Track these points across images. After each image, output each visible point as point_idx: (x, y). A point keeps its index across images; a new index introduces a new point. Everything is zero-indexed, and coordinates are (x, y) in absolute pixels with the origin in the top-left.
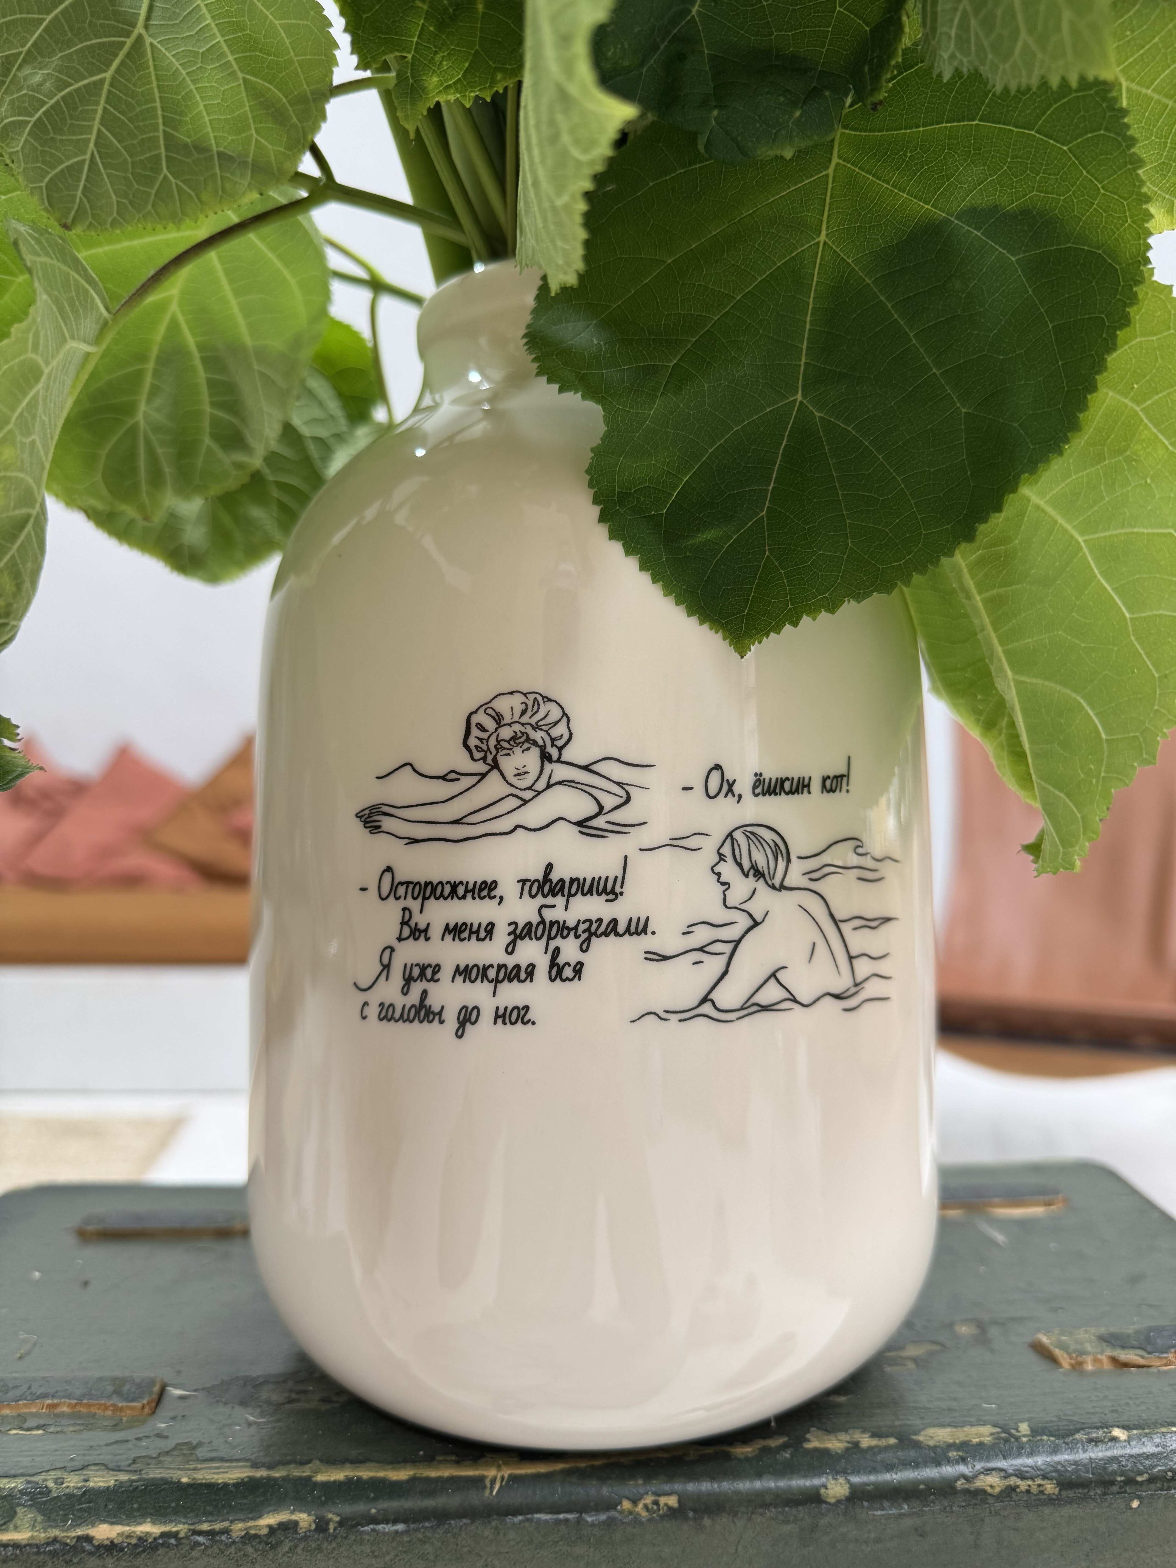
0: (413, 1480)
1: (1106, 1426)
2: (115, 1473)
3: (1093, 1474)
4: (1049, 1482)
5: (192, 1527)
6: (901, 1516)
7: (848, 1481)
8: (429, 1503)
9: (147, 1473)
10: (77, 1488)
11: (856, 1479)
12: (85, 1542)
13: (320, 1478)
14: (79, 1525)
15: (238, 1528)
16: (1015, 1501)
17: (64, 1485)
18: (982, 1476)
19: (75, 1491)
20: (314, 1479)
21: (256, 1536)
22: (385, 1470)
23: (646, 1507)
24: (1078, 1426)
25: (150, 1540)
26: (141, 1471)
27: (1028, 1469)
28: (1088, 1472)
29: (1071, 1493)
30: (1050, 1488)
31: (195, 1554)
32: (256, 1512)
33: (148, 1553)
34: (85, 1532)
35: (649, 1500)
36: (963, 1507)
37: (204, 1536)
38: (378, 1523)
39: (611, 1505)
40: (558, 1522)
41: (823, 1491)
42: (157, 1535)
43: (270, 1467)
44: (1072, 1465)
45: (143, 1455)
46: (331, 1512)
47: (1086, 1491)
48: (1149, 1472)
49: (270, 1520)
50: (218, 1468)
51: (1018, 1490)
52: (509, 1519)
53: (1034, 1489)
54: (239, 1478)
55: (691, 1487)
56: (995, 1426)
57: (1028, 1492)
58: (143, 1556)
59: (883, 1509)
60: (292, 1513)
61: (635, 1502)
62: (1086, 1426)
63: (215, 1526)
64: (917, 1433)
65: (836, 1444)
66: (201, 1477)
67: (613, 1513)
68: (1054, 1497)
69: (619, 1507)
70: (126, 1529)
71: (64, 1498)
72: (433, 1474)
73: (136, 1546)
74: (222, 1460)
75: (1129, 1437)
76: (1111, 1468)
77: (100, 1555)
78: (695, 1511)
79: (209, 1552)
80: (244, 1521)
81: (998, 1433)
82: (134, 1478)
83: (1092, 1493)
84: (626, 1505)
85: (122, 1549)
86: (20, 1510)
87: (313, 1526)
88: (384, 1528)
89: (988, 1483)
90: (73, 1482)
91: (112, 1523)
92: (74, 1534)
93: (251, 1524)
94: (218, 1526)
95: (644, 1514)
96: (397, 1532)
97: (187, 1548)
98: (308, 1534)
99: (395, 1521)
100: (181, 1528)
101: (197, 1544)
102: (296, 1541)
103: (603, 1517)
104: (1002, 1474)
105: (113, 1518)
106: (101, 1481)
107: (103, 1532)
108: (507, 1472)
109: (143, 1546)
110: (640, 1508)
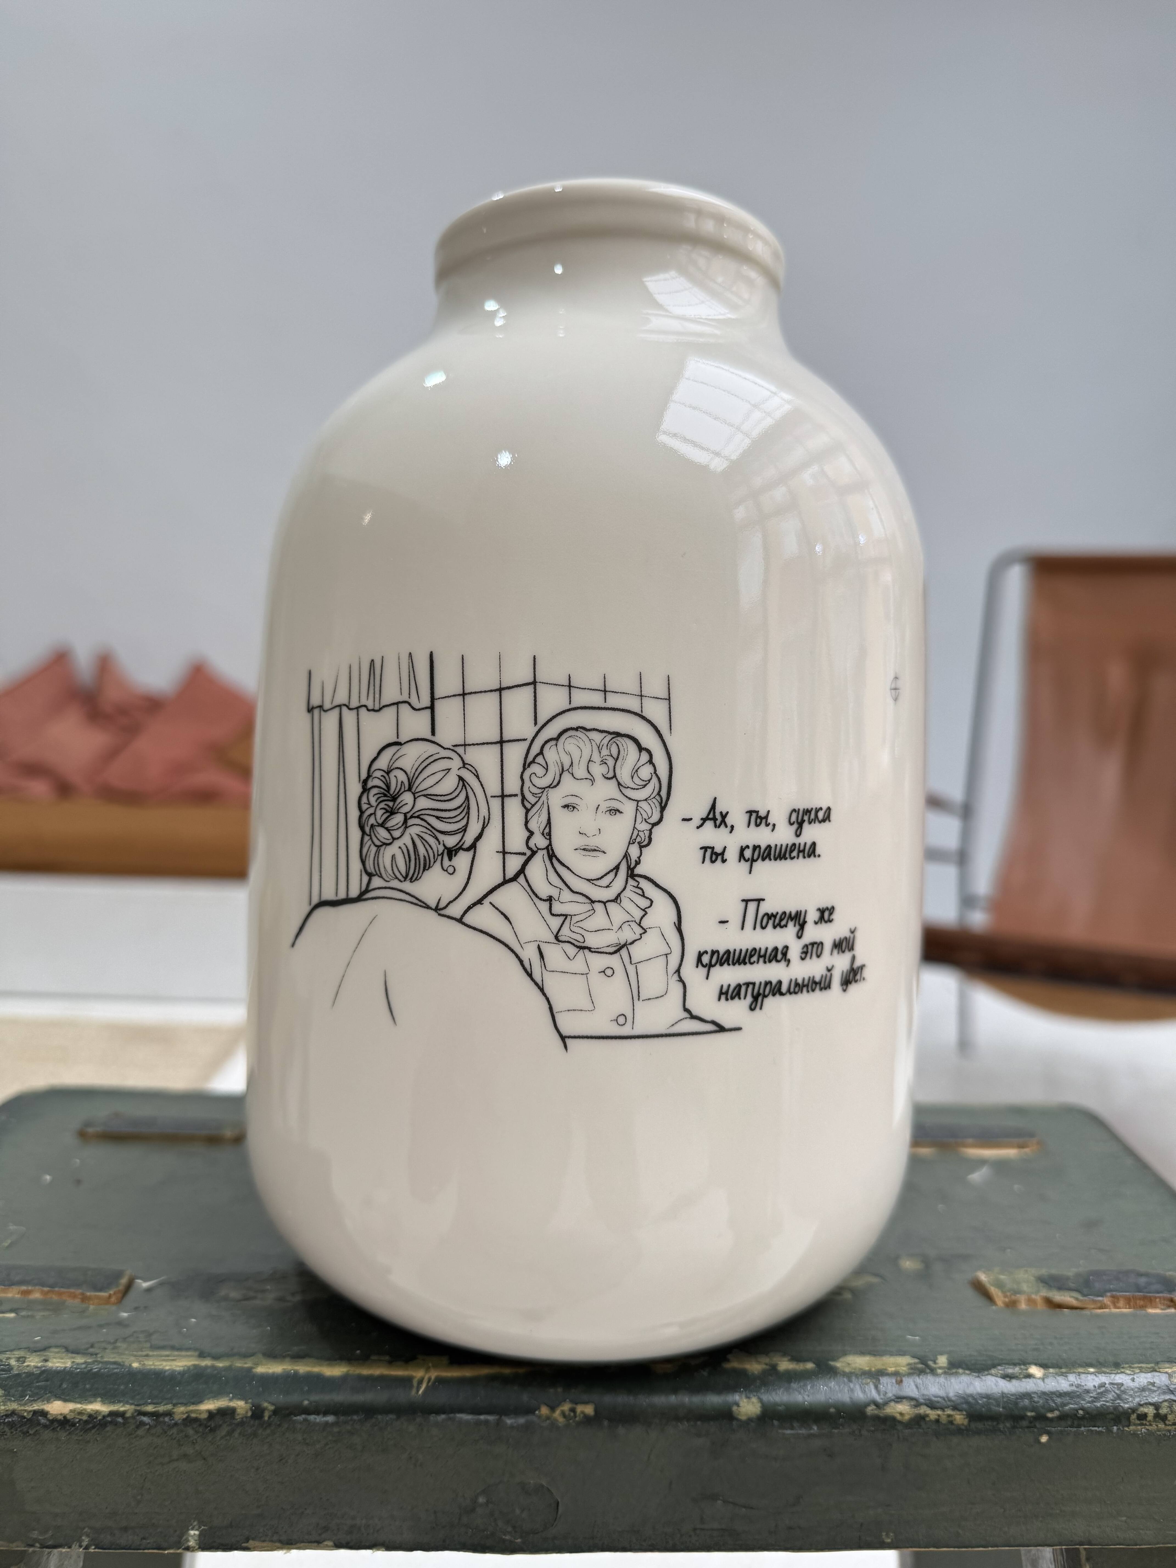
0: (346, 1377)
1: (1025, 1363)
2: (74, 1355)
3: (1003, 1408)
4: (958, 1413)
5: (138, 1408)
6: (810, 1436)
7: (761, 1400)
8: (359, 1398)
9: (102, 1357)
10: (36, 1367)
11: (768, 1398)
12: (41, 1416)
13: (260, 1370)
14: (35, 1401)
15: (180, 1411)
16: (923, 1429)
17: (26, 1364)
18: (892, 1404)
19: (35, 1370)
20: (254, 1370)
21: (196, 1420)
22: (321, 1365)
23: (563, 1413)
24: (996, 1362)
25: (100, 1418)
26: (96, 1354)
27: (939, 1399)
28: (998, 1405)
29: (980, 1425)
30: (959, 1418)
31: (140, 1432)
32: (198, 1397)
33: (98, 1429)
34: (42, 1407)
35: (566, 1407)
36: (872, 1431)
37: (149, 1417)
38: (309, 1414)
39: (530, 1410)
40: (478, 1423)
41: (735, 1408)
42: (106, 1413)
43: (216, 1357)
44: (984, 1398)
45: (102, 1340)
46: (266, 1401)
47: (995, 1423)
48: (1060, 1409)
49: (210, 1405)
50: (168, 1356)
51: (927, 1419)
52: (432, 1417)
53: (944, 1420)
54: (185, 1366)
55: (609, 1399)
56: (913, 1357)
57: (937, 1421)
58: (93, 1431)
59: (792, 1428)
60: (231, 1400)
61: (553, 1409)
62: (1004, 1362)
63: (159, 1408)
64: (834, 1360)
65: (754, 1365)
66: (151, 1363)
67: (531, 1417)
68: (963, 1427)
69: (537, 1412)
70: (79, 1406)
71: (24, 1375)
72: (366, 1372)
73: (86, 1422)
74: (173, 1348)
75: (1044, 1375)
76: (1022, 1403)
77: (53, 1429)
78: (610, 1419)
79: (153, 1431)
80: (185, 1404)
81: (915, 1363)
82: (90, 1361)
83: (1001, 1426)
84: (544, 1410)
85: (73, 1425)
87: (250, 1414)
88: (315, 1419)
89: (898, 1410)
90: (33, 1362)
91: (65, 1400)
92: (30, 1408)
93: (192, 1408)
94: (161, 1408)
95: (561, 1420)
96: (327, 1423)
97: (133, 1427)
98: (245, 1419)
99: (325, 1413)
100: (128, 1408)
101: (142, 1424)
102: (233, 1425)
103: (521, 1420)
104: (913, 1403)
105: (65, 1398)
106: (59, 1362)
107: (57, 1408)
108: (434, 1374)
109: (93, 1422)
110: (557, 1414)
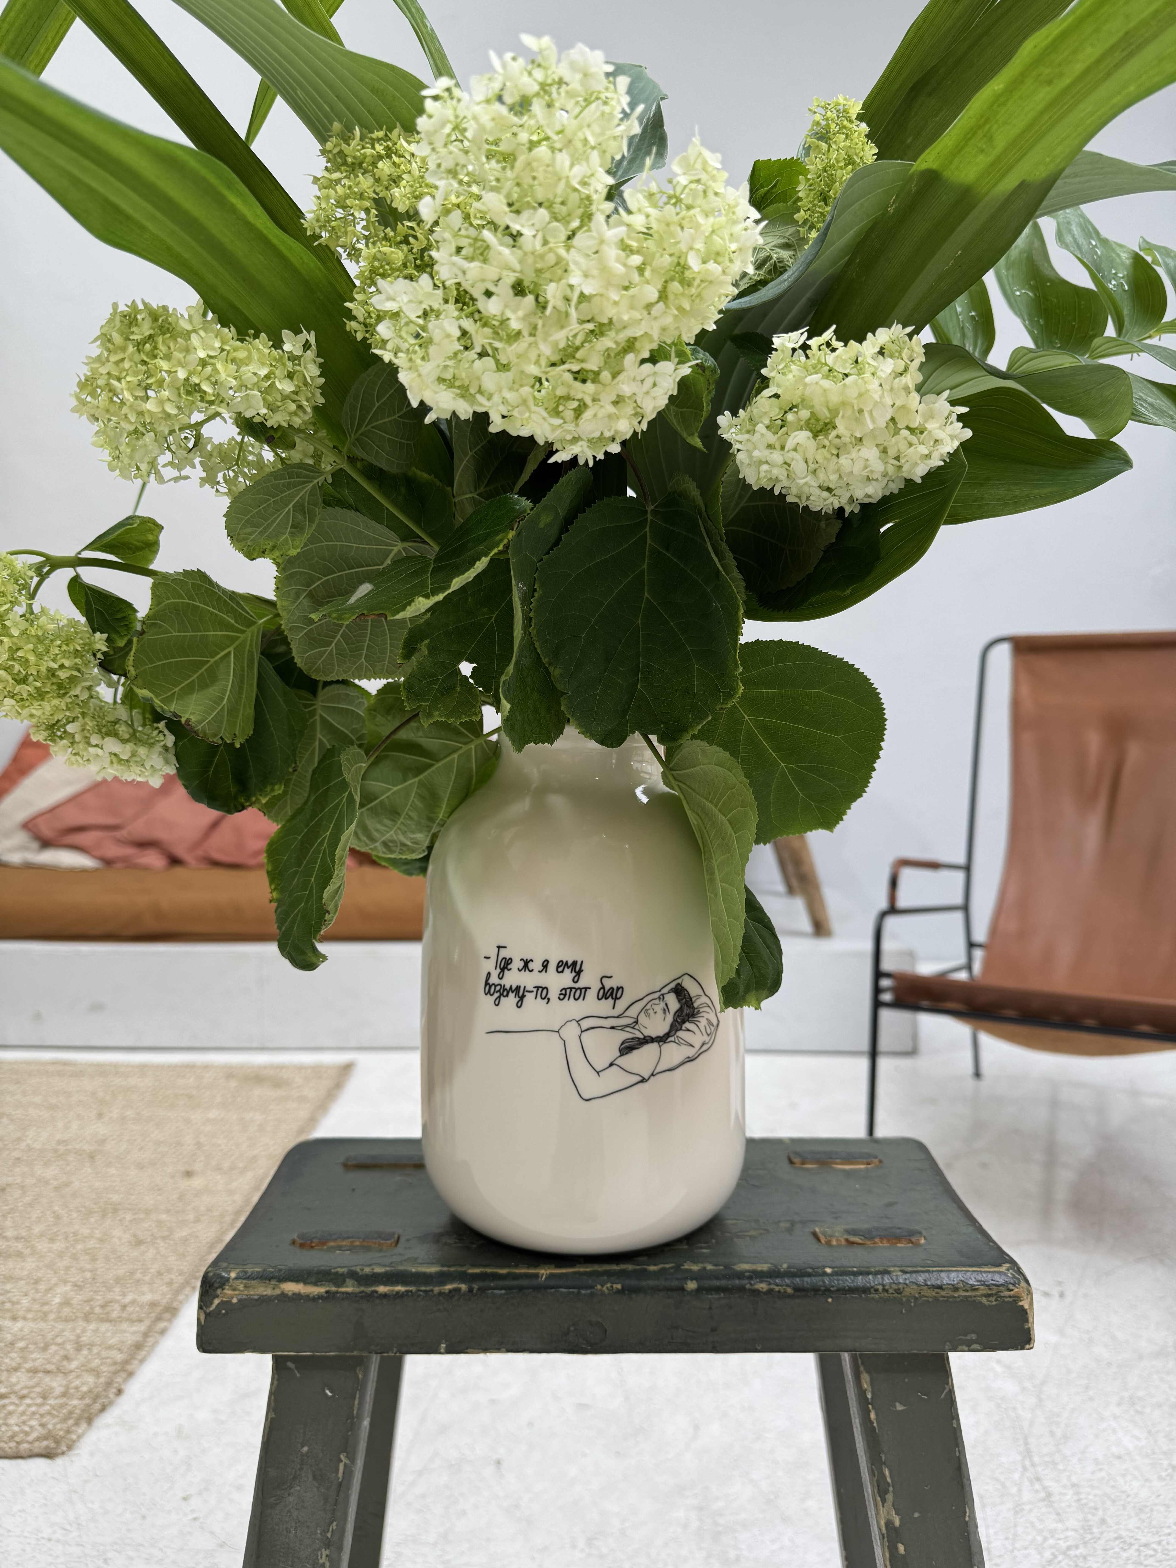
0: (509, 1273)
1: (825, 1267)
2: (384, 1267)
4: (789, 1287)
5: (418, 1289)
6: (720, 1299)
7: (697, 1282)
8: (515, 1283)
9: (397, 1268)
11: (702, 1283)
13: (470, 1271)
15: (437, 1290)
16: (773, 1296)
19: (369, 1273)
20: (467, 1272)
21: (444, 1293)
22: (497, 1269)
23: (607, 1288)
26: (394, 1267)
28: (811, 1287)
29: (799, 1294)
30: (791, 1292)
31: (419, 1299)
32: (443, 1283)
35: (609, 1285)
36: (749, 1297)
37: (423, 1292)
39: (592, 1287)
40: (569, 1293)
41: (685, 1286)
42: (404, 1291)
43: (449, 1266)
45: (394, 1260)
47: (806, 1293)
48: (838, 1286)
49: (450, 1287)
50: (426, 1267)
51: (775, 1291)
52: (549, 1291)
53: (782, 1291)
55: (627, 1282)
56: (772, 1265)
57: (779, 1292)
58: (398, 1299)
59: (712, 1296)
60: (458, 1284)
61: (602, 1286)
64: (734, 1266)
66: (419, 1269)
67: (593, 1290)
68: (791, 1295)
69: (596, 1288)
70: (391, 1288)
72: (517, 1271)
73: (395, 1295)
75: (832, 1271)
76: (821, 1285)
77: (380, 1299)
78: (629, 1291)
79: (425, 1299)
80: (438, 1286)
82: (392, 1270)
83: (809, 1294)
84: (599, 1287)
85: (389, 1296)
86: (348, 1280)
87: (467, 1290)
88: (497, 1292)
89: (761, 1287)
90: (367, 1270)
91: (385, 1286)
92: (370, 1289)
94: (428, 1288)
95: (606, 1291)
97: (416, 1297)
98: (465, 1293)
99: (501, 1289)
100: (413, 1289)
101: (419, 1296)
103: (589, 1291)
104: (768, 1283)
105: (385, 1284)
106: (379, 1270)
107: (382, 1289)
108: (549, 1272)
109: (398, 1296)
110: (605, 1288)
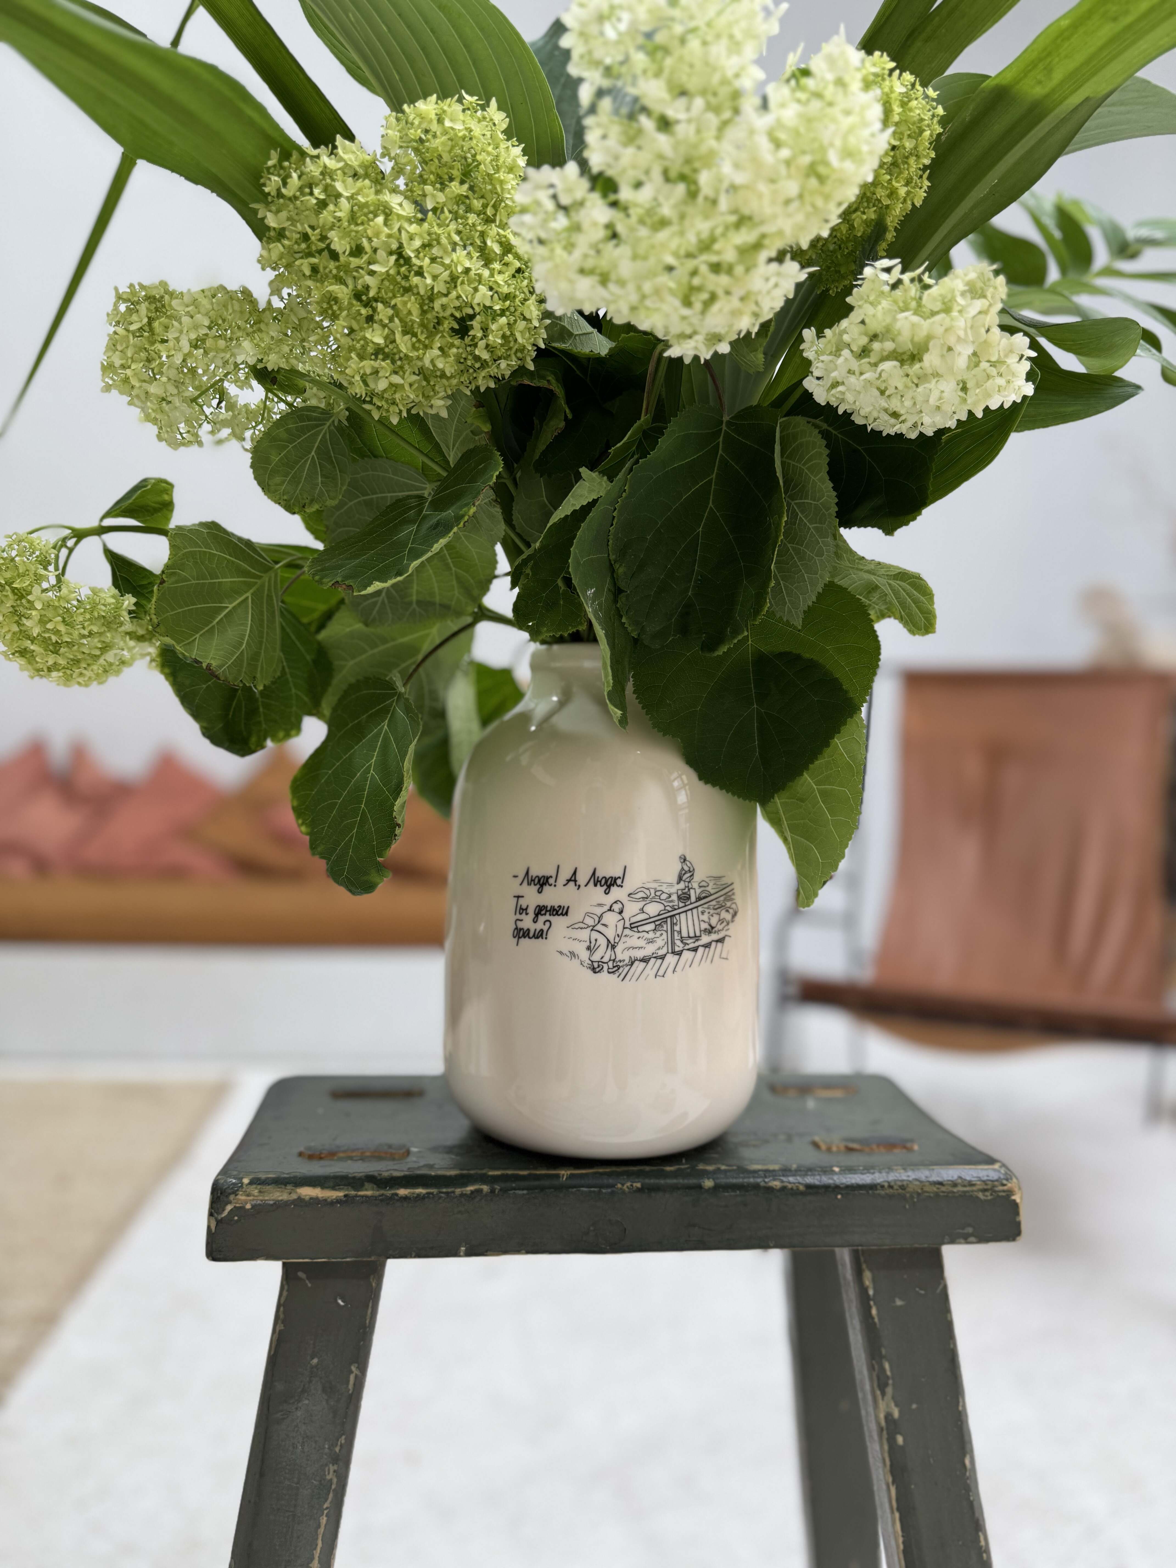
0: (530, 1175)
1: (832, 1166)
4: (801, 1184)
6: (736, 1197)
7: (713, 1182)
8: (536, 1183)
9: (415, 1172)
11: (718, 1181)
12: (396, 1196)
13: (491, 1173)
14: (391, 1189)
16: (786, 1192)
17: (381, 1176)
18: (773, 1183)
21: (466, 1195)
22: (517, 1172)
23: (627, 1187)
25: (421, 1196)
29: (811, 1191)
30: (802, 1188)
32: (465, 1185)
33: (421, 1200)
34: (395, 1192)
35: (629, 1184)
37: (444, 1194)
38: (515, 1191)
39: (613, 1186)
40: (590, 1192)
41: (702, 1185)
43: (468, 1170)
46: (496, 1187)
47: (818, 1192)
48: (846, 1183)
49: (471, 1188)
50: (444, 1170)
51: (788, 1189)
52: (570, 1189)
53: (795, 1188)
54: (455, 1174)
55: (647, 1181)
56: (782, 1166)
61: (623, 1185)
63: (447, 1191)
64: (746, 1166)
65: (710, 1168)
66: (439, 1174)
67: (612, 1191)
68: (804, 1192)
69: (616, 1187)
70: (412, 1191)
71: (383, 1180)
72: (538, 1172)
75: (840, 1170)
78: (648, 1189)
82: (411, 1173)
84: (619, 1186)
85: (410, 1199)
86: (366, 1184)
87: (489, 1191)
88: (519, 1193)
90: (386, 1174)
93: (463, 1190)
94: (450, 1190)
95: (628, 1191)
96: (524, 1194)
97: (436, 1200)
98: (487, 1194)
99: (523, 1189)
101: (441, 1197)
102: (482, 1197)
103: (609, 1190)
105: (406, 1187)
106: (397, 1174)
107: (402, 1192)
108: (568, 1173)
109: (419, 1198)
110: (625, 1187)
